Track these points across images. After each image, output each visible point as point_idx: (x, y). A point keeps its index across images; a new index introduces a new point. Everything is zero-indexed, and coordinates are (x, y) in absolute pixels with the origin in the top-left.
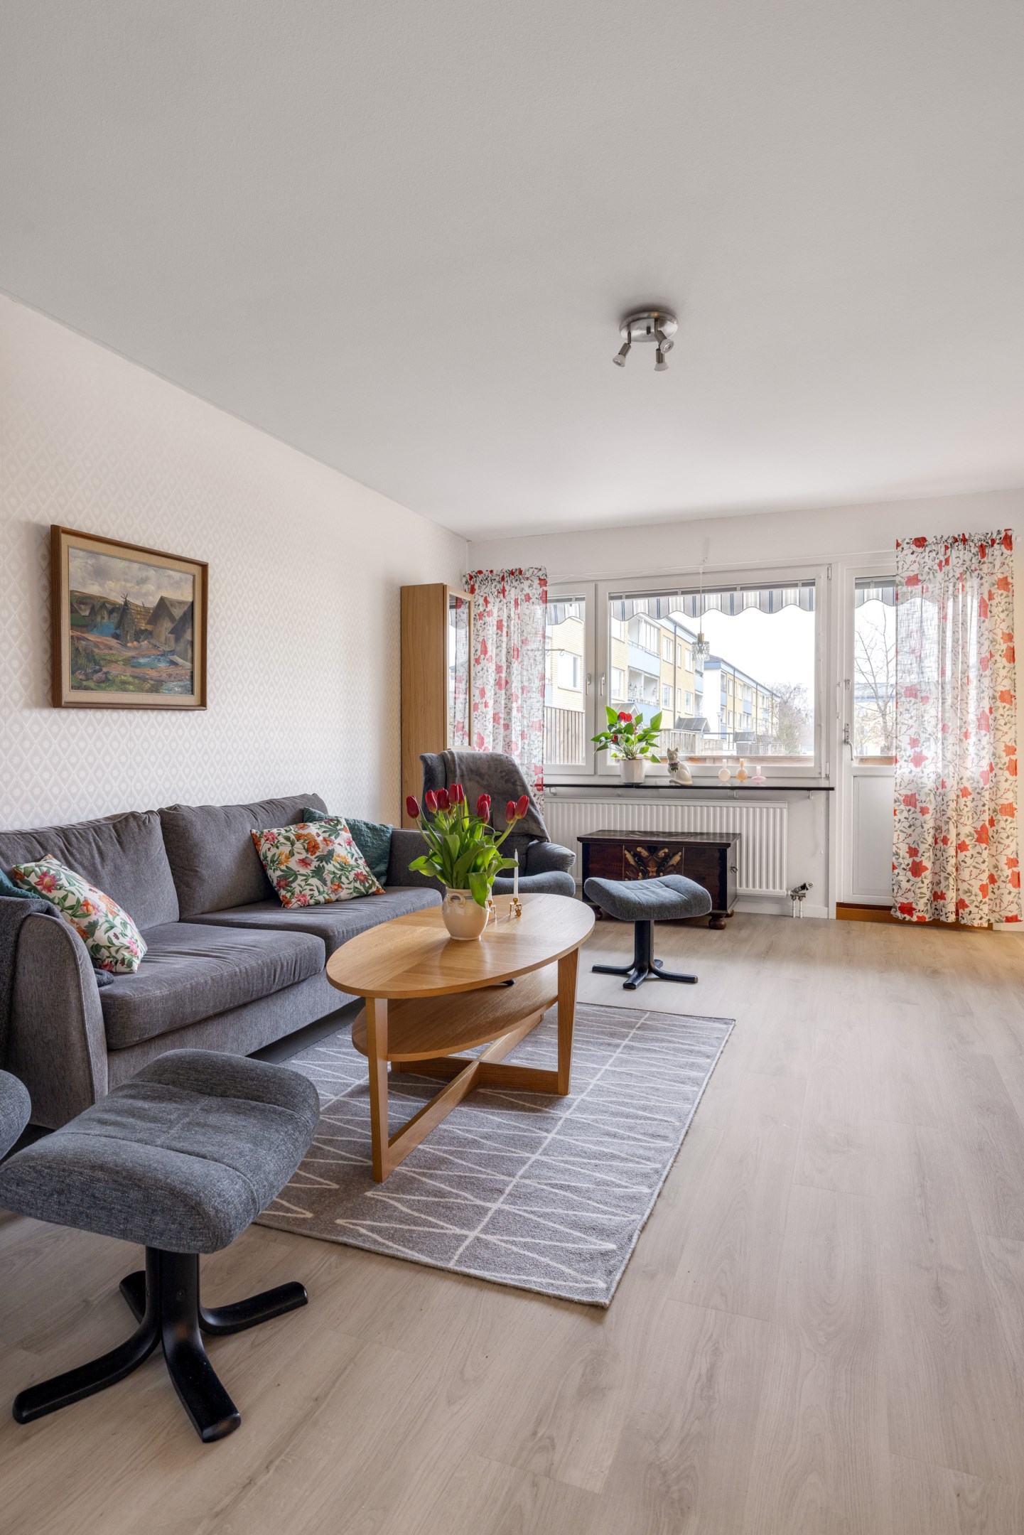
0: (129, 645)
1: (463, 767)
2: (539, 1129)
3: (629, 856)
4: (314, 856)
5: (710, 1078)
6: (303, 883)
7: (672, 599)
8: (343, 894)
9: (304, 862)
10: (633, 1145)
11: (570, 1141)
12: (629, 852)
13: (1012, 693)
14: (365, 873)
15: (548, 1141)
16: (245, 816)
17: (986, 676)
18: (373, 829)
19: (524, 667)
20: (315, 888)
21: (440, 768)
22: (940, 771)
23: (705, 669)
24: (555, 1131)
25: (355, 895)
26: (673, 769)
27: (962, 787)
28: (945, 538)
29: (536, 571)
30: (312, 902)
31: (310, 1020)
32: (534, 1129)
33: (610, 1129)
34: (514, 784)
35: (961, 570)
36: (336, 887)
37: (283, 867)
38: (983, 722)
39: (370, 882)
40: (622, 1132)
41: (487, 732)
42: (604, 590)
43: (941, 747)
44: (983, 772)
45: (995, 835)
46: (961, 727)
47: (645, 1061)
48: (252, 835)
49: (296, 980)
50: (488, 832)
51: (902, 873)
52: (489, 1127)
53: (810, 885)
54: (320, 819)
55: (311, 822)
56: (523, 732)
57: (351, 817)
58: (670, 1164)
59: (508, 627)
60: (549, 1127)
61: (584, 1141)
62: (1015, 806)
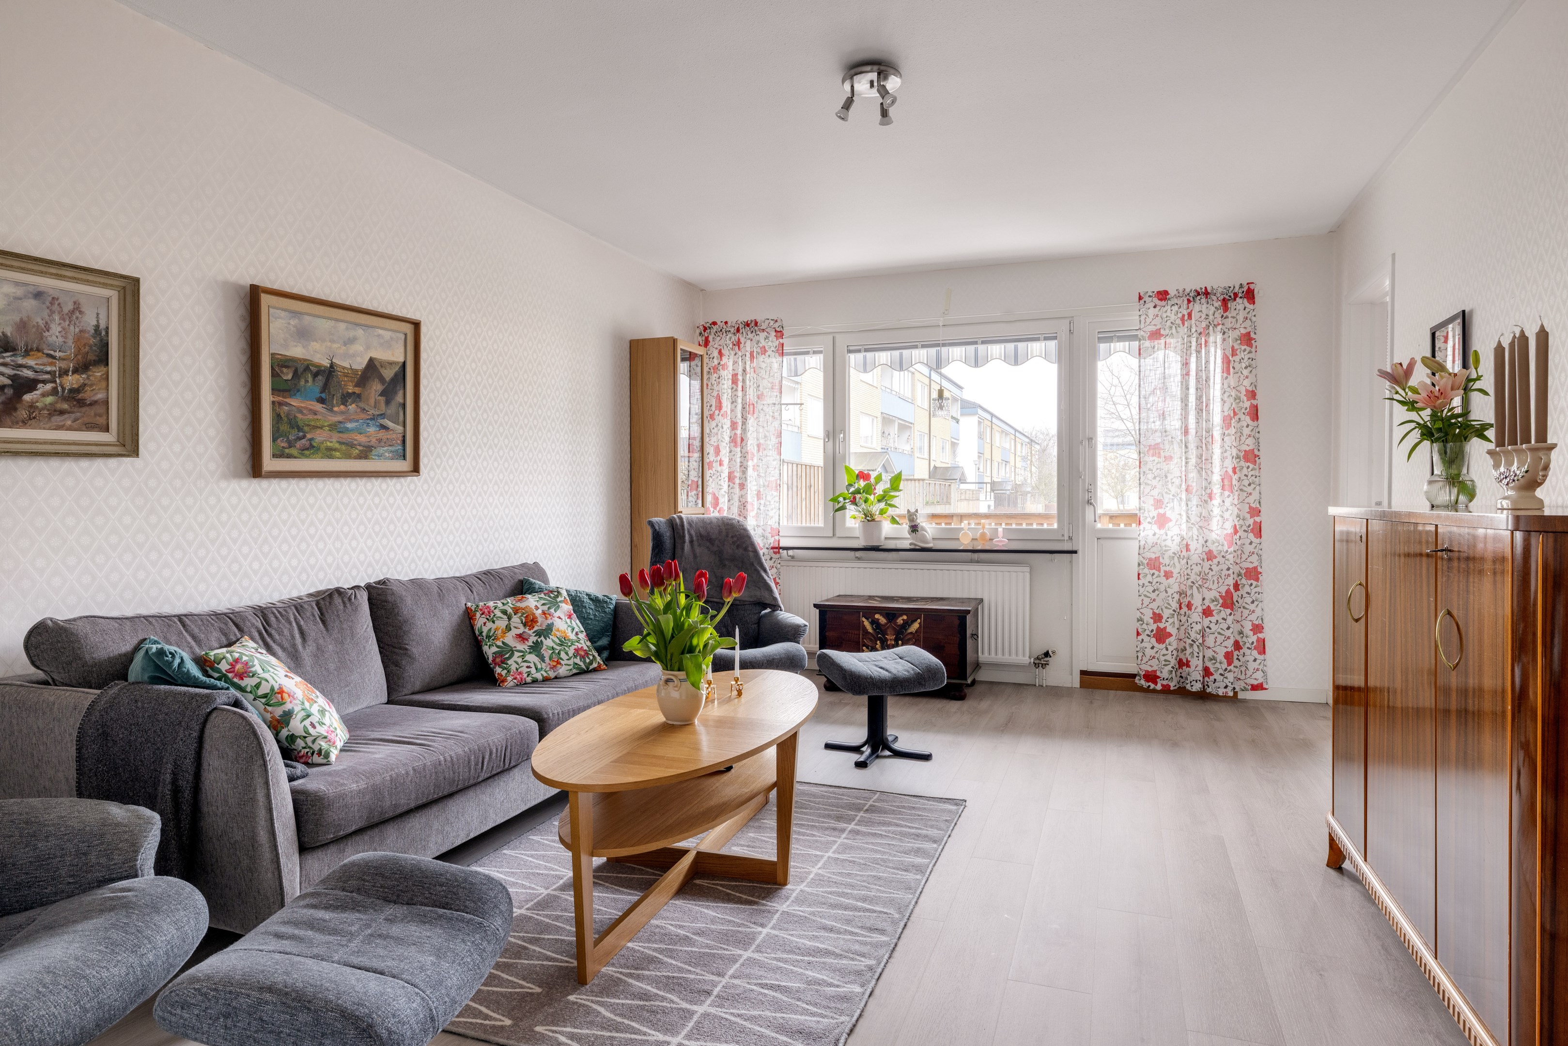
0: (336, 409)
1: (693, 533)
2: (754, 923)
3: (867, 623)
4: (532, 631)
5: (934, 865)
6: (520, 660)
7: (915, 352)
8: (563, 671)
9: (521, 638)
10: (849, 940)
11: (785, 936)
12: (867, 619)
13: (1256, 452)
14: (585, 648)
15: (763, 936)
16: (460, 588)
17: (1229, 435)
18: (595, 600)
19: (760, 423)
20: (532, 665)
21: (668, 534)
22: (1184, 533)
23: (962, 415)
24: (771, 925)
25: (575, 671)
26: (913, 531)
27: (1207, 550)
28: (1188, 291)
29: (772, 323)
30: (529, 680)
31: (524, 808)
32: (748, 924)
33: (827, 922)
34: (746, 549)
35: (1204, 325)
36: (555, 664)
37: (499, 643)
38: (1226, 482)
39: (591, 657)
40: (839, 925)
41: (722, 492)
42: (842, 342)
43: (1184, 508)
44: (1227, 535)
45: (1239, 600)
46: (1206, 488)
47: (870, 846)
48: (467, 608)
49: (507, 766)
50: (704, 611)
51: (1146, 639)
52: (703, 922)
53: (1054, 652)
54: (540, 590)
55: (530, 594)
56: (759, 491)
57: (573, 588)
58: (885, 960)
59: (744, 381)
60: (764, 921)
61: (799, 936)
62: (1259, 569)
